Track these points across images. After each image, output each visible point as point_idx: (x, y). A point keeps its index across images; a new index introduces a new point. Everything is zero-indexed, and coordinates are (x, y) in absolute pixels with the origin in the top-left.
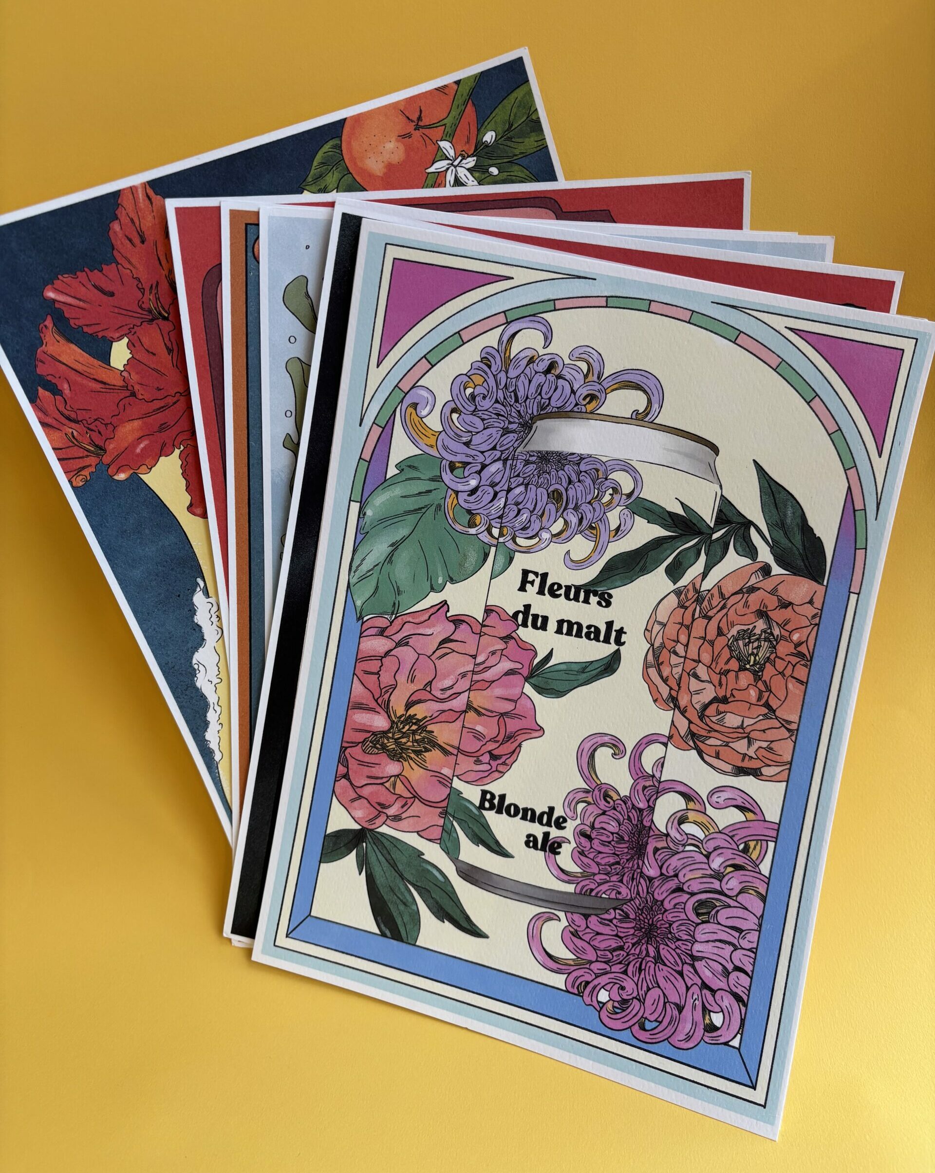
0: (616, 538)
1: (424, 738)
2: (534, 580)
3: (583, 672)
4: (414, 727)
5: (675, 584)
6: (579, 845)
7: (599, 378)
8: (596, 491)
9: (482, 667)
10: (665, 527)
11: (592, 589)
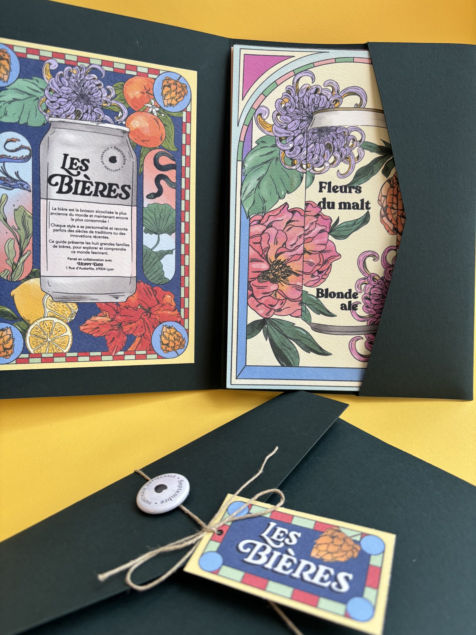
0: (358, 161)
1: (286, 270)
2: (325, 186)
3: (354, 225)
4: (281, 266)
5: (387, 177)
6: (365, 303)
7: (338, 92)
8: (346, 142)
9: (308, 231)
10: (378, 152)
11: (352, 186)
